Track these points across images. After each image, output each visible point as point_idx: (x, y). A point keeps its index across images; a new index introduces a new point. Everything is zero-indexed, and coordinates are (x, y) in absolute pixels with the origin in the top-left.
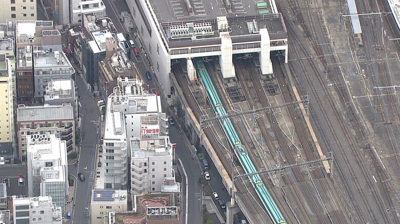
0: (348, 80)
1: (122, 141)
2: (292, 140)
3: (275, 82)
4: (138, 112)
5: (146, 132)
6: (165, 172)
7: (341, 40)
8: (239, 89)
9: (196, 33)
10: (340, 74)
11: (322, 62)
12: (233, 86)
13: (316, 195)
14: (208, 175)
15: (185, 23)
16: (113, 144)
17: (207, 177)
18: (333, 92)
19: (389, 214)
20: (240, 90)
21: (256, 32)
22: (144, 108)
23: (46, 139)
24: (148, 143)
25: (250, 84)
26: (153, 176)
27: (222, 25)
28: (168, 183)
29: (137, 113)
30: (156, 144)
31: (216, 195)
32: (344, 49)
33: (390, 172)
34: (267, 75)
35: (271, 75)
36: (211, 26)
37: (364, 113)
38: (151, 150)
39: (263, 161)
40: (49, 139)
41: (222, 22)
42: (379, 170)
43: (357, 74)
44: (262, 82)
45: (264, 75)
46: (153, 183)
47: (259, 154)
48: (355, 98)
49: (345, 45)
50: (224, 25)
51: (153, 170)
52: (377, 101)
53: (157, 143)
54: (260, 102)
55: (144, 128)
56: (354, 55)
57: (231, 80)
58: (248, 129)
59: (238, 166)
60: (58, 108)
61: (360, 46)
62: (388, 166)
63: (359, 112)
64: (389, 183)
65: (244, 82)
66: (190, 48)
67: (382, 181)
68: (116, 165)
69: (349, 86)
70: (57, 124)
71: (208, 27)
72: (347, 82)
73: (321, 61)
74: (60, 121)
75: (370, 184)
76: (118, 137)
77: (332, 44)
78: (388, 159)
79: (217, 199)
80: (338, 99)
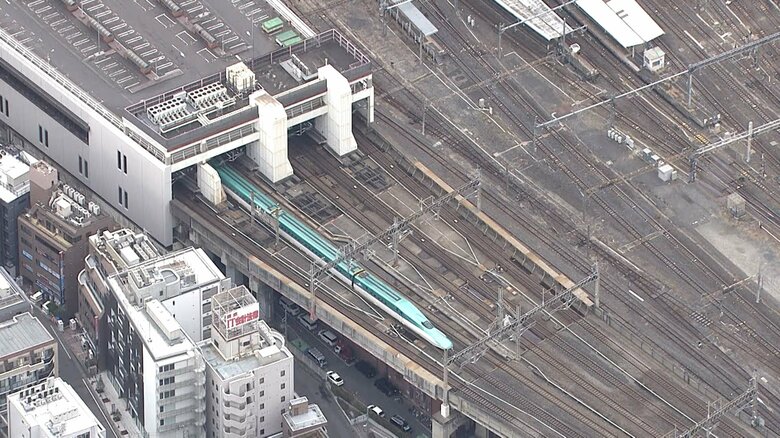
0: (464, 126)
1: (191, 354)
2: (478, 264)
3: (371, 163)
4: (183, 290)
5: (235, 323)
6: (283, 393)
7: (399, 55)
8: (314, 195)
9: (202, 109)
10: (441, 119)
11: (395, 106)
12: (301, 192)
13: (592, 352)
14: (336, 376)
15: (169, 96)
16: (172, 366)
17: (338, 380)
18: (452, 157)
19: (705, 353)
20: (317, 196)
21: (309, 78)
22: (192, 279)
23: (51, 392)
24: (240, 344)
25: (329, 181)
26: (262, 406)
27: (245, 82)
28: (297, 411)
29: (183, 293)
30: (254, 342)
31: (378, 410)
32: (415, 70)
33: (653, 273)
34: (349, 155)
35: (355, 152)
36: (225, 89)
37: (535, 179)
38: (246, 357)
39: (452, 317)
40: (57, 390)
41: (241, 74)
42: (633, 277)
43: (471, 110)
44: (347, 171)
45: (343, 157)
46: (262, 419)
47: (438, 307)
48: (499, 157)
49: (413, 64)
50: (248, 81)
51: (262, 394)
52: (542, 150)
53: (255, 339)
54: (370, 209)
55: (232, 317)
56: (441, 76)
57: (290, 183)
58: (384, 267)
59: (416, 341)
60: (9, 327)
61: (443, 57)
62: (645, 265)
63: (524, 180)
64: (666, 296)
65: (315, 180)
66: (204, 141)
67: (654, 296)
68: (179, 406)
69: (472, 137)
70: (25, 359)
71: (220, 92)
72: (464, 131)
73: (391, 104)
74: (31, 350)
75: (634, 308)
76: (178, 348)
77: (388, 67)
78: (634, 252)
79: (383, 416)
80: (471, 166)
